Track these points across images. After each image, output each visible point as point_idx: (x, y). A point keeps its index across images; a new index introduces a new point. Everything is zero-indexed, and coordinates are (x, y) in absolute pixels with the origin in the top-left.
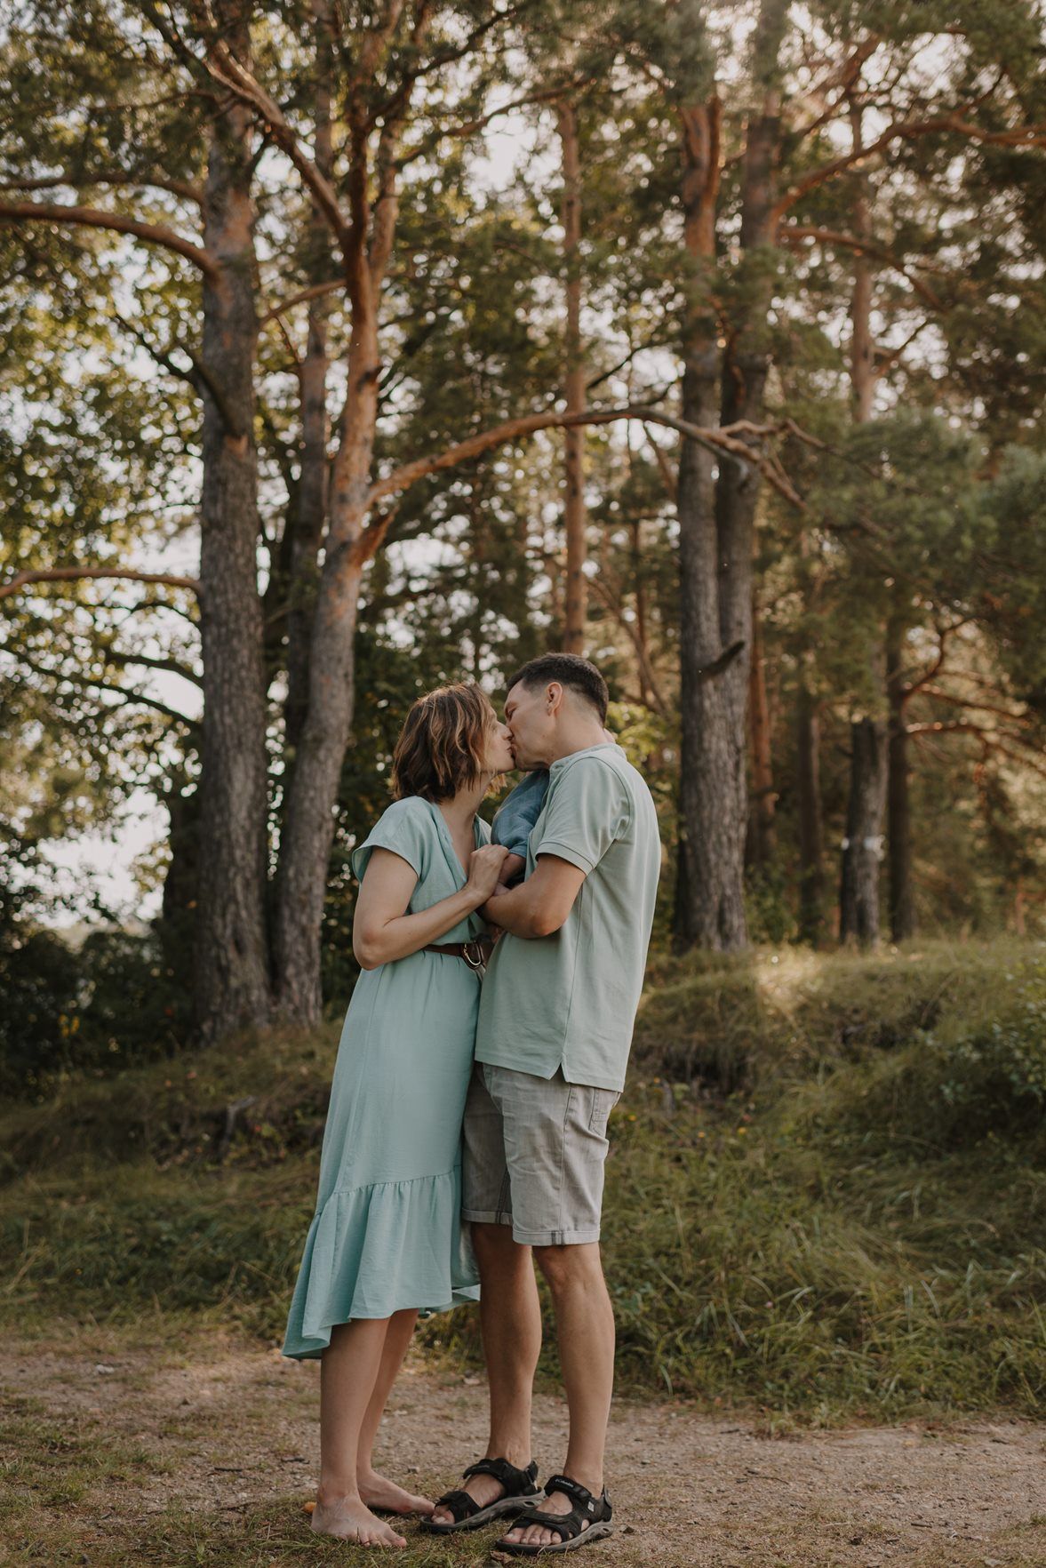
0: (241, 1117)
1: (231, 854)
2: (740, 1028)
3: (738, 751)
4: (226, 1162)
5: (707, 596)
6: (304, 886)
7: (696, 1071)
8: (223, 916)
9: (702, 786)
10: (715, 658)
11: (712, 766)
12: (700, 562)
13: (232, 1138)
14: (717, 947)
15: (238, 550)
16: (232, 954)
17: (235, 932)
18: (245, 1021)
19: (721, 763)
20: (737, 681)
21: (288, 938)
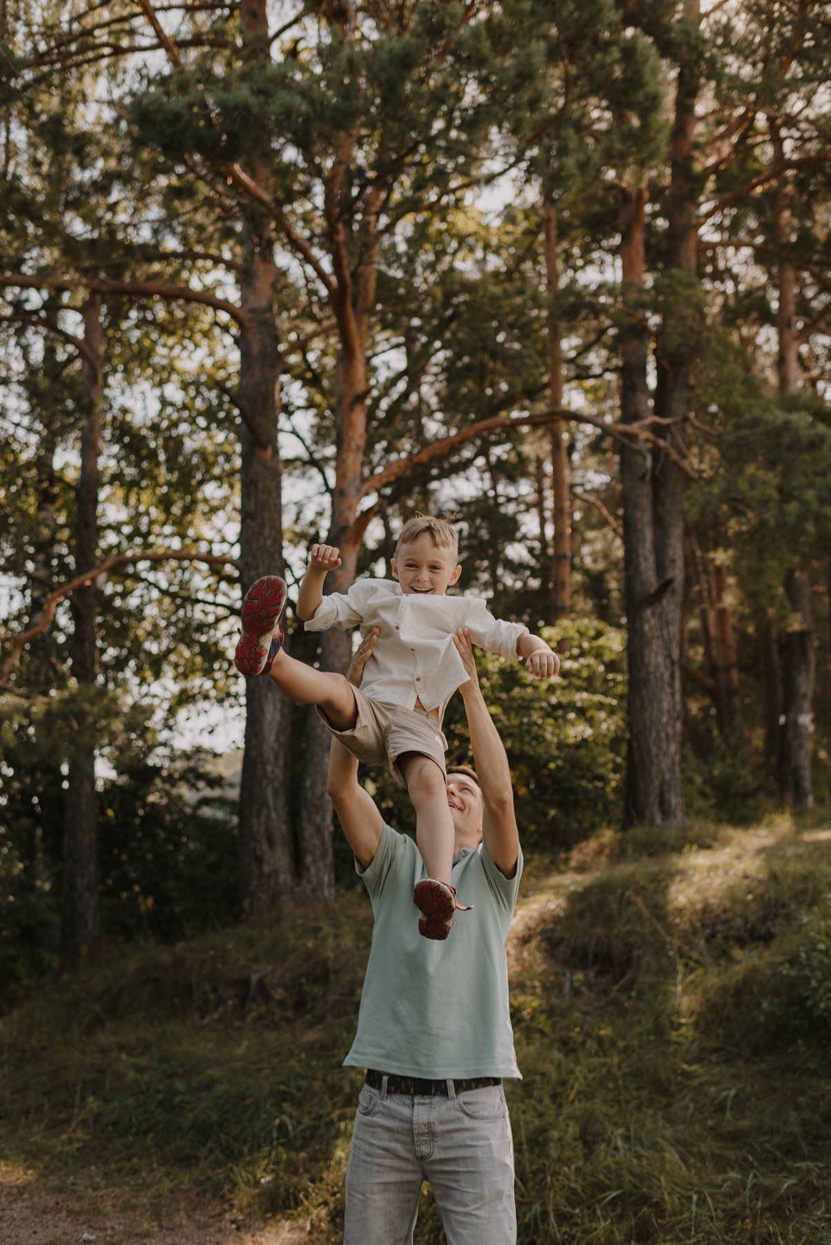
0: (261, 982)
1: (264, 769)
2: (629, 927)
3: (673, 663)
4: (249, 1019)
5: (644, 541)
6: (318, 793)
7: (595, 962)
8: (258, 817)
9: (644, 693)
10: (652, 591)
11: (652, 677)
12: (638, 515)
13: (254, 1000)
14: (659, 820)
15: (266, 534)
16: (265, 847)
17: (267, 830)
18: (275, 899)
19: (658, 674)
20: (672, 607)
21: (307, 834)
